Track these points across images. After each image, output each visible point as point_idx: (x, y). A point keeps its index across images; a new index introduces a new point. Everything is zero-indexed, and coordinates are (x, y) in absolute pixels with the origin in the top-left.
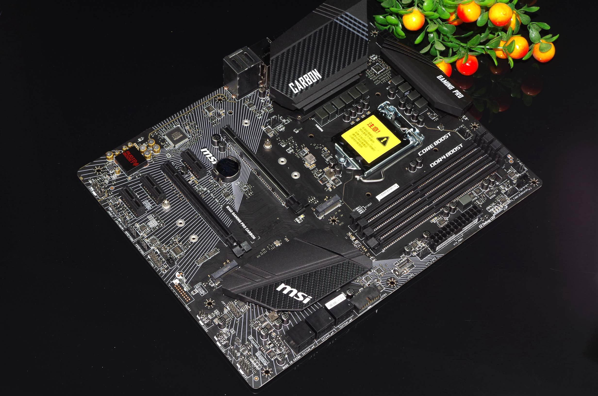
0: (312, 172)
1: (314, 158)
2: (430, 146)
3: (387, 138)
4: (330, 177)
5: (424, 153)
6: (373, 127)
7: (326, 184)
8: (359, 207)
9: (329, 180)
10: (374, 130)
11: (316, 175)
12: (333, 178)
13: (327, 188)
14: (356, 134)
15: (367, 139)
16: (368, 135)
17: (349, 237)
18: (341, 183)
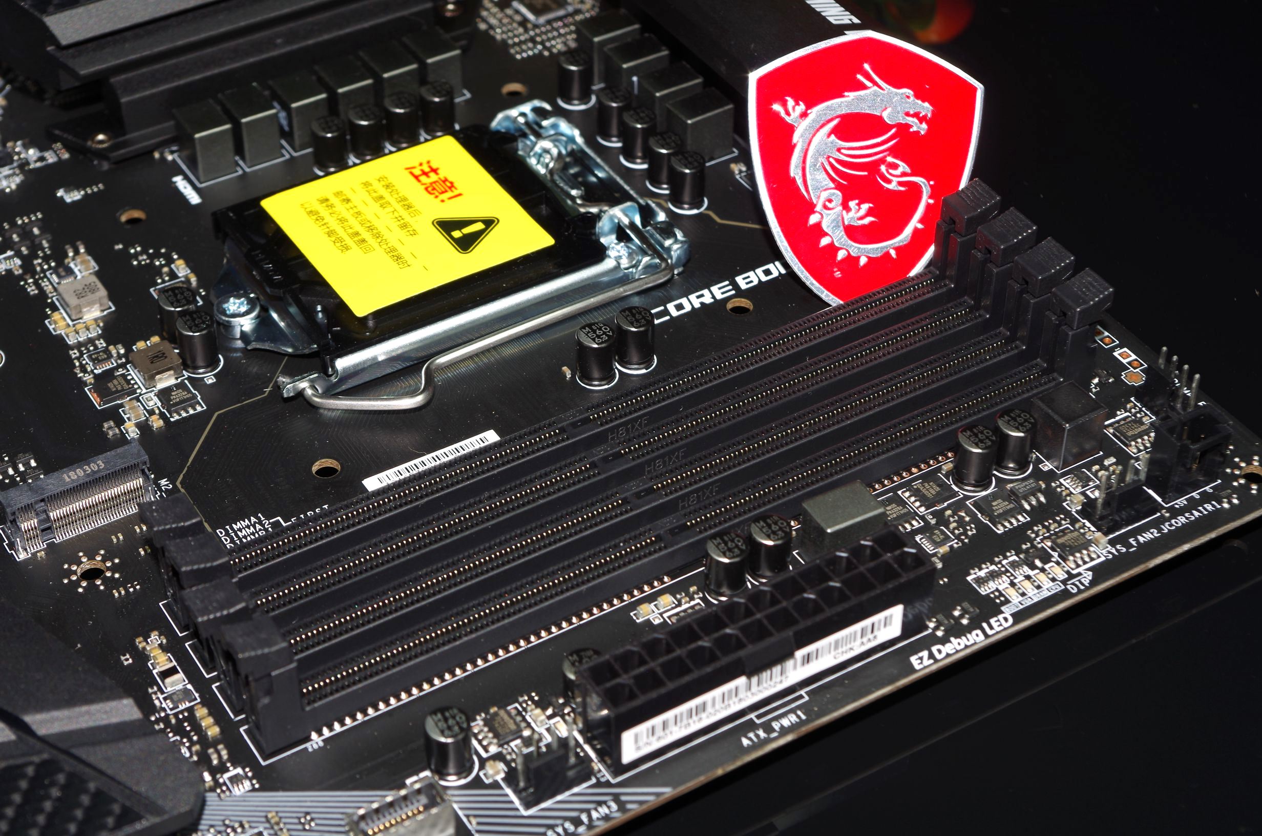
0: (74, 354)
1: (103, 292)
2: (714, 289)
3: (489, 223)
4: (150, 379)
5: (675, 313)
6: (433, 177)
7: (121, 406)
8: (253, 519)
9: (144, 391)
10: (434, 189)
11: (83, 369)
12: (167, 381)
13: (120, 422)
14: (334, 200)
15: (384, 221)
16: (398, 207)
17: (142, 657)
18: (199, 409)
